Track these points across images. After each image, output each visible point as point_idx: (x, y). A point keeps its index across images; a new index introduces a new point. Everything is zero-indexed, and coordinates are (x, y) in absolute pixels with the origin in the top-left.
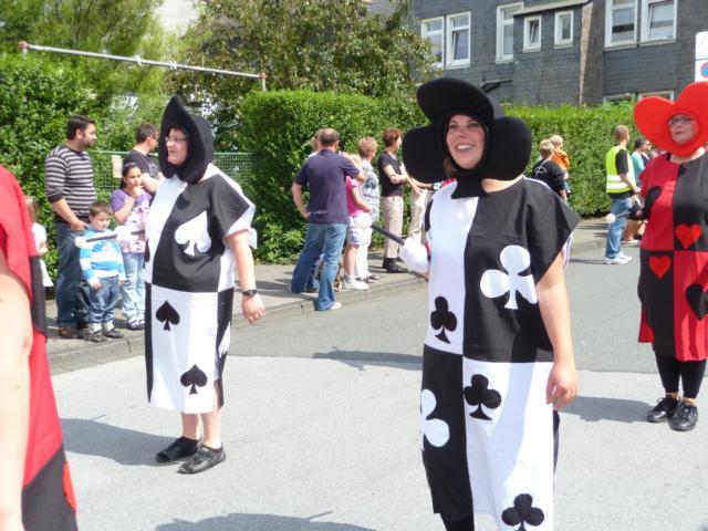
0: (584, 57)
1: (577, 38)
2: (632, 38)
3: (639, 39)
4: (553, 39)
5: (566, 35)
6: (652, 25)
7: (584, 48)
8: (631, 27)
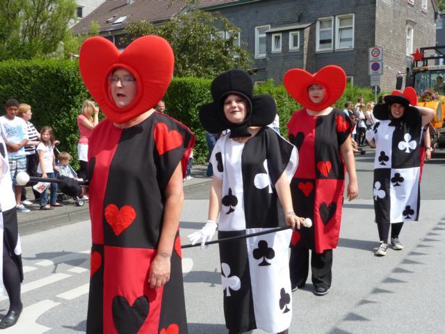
0: (305, 57)
1: (302, 47)
2: (330, 47)
3: (334, 47)
4: (288, 47)
5: (295, 45)
6: (341, 40)
7: (305, 52)
8: (329, 41)
